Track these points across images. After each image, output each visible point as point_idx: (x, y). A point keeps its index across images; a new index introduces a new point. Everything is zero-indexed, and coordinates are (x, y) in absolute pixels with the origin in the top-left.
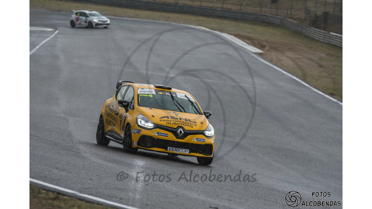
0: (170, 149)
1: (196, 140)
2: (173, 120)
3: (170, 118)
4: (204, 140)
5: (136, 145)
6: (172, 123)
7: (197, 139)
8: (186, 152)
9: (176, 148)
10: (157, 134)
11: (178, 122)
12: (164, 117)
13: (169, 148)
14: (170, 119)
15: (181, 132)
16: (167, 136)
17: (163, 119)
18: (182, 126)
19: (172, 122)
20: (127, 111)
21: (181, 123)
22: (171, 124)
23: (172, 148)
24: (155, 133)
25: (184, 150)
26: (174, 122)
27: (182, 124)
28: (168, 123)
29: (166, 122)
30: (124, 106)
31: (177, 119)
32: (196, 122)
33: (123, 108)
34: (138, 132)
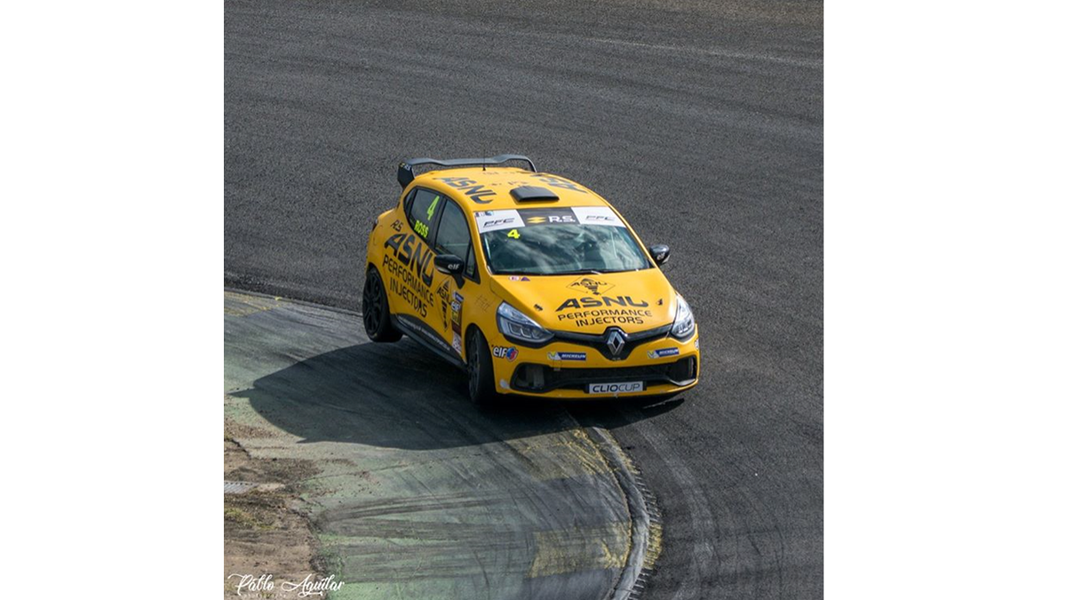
1: (655, 354)
2: (590, 309)
3: (581, 304)
4: (674, 349)
5: (508, 387)
6: (590, 322)
7: (657, 351)
9: (610, 385)
10: (558, 357)
11: (605, 315)
12: (565, 305)
13: (591, 386)
14: (582, 310)
15: (616, 342)
16: (584, 359)
17: (566, 311)
18: (615, 324)
19: (589, 318)
20: (460, 284)
21: (613, 315)
22: (587, 324)
23: (601, 385)
24: (553, 353)
25: (629, 385)
26: (595, 318)
27: (616, 320)
28: (581, 321)
29: (574, 321)
30: (452, 273)
31: (599, 304)
32: (645, 305)
33: (451, 277)
34: (509, 355)
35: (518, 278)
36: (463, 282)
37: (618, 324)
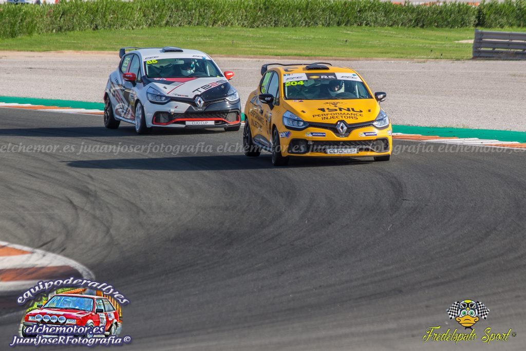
0: (331, 152)
1: (363, 135)
2: (330, 113)
3: (326, 110)
4: (374, 133)
5: (287, 153)
6: (329, 118)
7: (365, 133)
8: (353, 153)
9: (339, 149)
10: (310, 135)
11: (338, 115)
13: (329, 150)
14: (326, 113)
15: (343, 128)
16: (325, 136)
18: (342, 119)
19: (329, 116)
20: (272, 108)
21: (342, 115)
22: (327, 119)
24: (308, 133)
25: (349, 150)
26: (332, 116)
27: (343, 117)
28: (324, 118)
29: (321, 117)
30: (268, 102)
31: (336, 110)
32: (361, 111)
33: (267, 105)
34: (287, 136)
35: (297, 101)
36: (273, 107)
37: (344, 119)
